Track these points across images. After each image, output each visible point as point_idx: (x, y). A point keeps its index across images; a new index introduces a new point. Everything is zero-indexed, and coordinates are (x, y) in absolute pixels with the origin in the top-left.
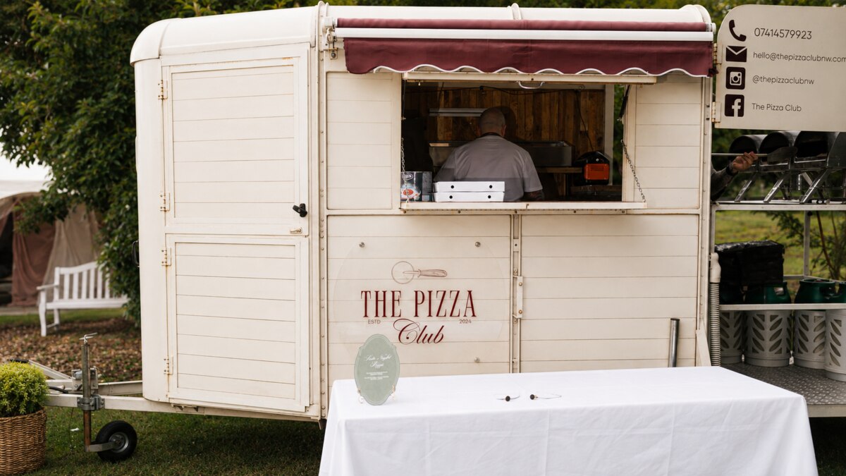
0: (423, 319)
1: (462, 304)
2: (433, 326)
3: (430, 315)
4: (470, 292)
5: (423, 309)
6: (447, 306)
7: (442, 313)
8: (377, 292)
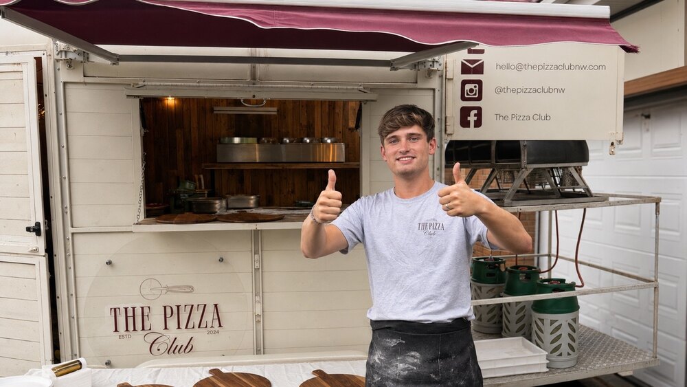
0: (173, 331)
1: (209, 316)
2: (183, 337)
3: (179, 328)
4: (216, 305)
5: (172, 323)
6: (196, 319)
7: (190, 325)
8: (126, 309)
